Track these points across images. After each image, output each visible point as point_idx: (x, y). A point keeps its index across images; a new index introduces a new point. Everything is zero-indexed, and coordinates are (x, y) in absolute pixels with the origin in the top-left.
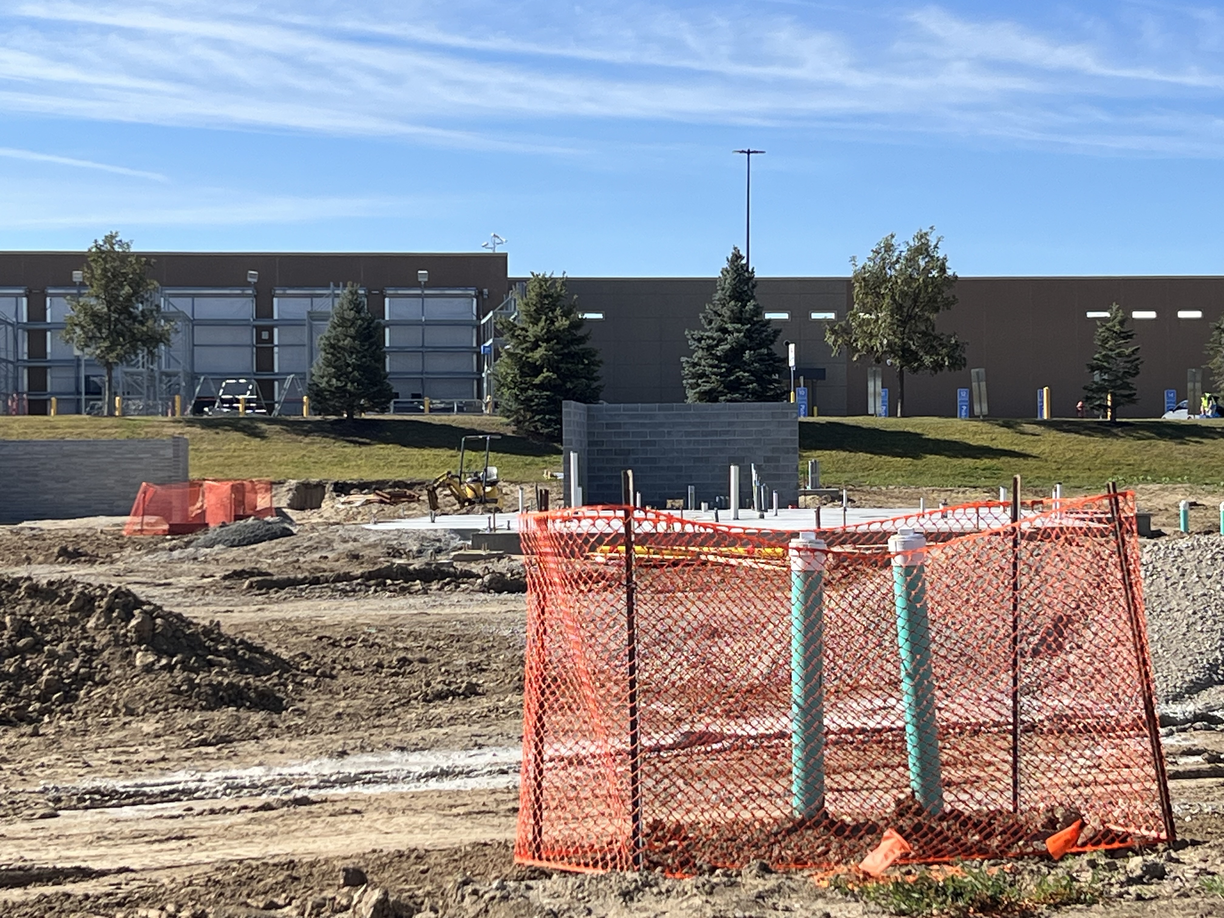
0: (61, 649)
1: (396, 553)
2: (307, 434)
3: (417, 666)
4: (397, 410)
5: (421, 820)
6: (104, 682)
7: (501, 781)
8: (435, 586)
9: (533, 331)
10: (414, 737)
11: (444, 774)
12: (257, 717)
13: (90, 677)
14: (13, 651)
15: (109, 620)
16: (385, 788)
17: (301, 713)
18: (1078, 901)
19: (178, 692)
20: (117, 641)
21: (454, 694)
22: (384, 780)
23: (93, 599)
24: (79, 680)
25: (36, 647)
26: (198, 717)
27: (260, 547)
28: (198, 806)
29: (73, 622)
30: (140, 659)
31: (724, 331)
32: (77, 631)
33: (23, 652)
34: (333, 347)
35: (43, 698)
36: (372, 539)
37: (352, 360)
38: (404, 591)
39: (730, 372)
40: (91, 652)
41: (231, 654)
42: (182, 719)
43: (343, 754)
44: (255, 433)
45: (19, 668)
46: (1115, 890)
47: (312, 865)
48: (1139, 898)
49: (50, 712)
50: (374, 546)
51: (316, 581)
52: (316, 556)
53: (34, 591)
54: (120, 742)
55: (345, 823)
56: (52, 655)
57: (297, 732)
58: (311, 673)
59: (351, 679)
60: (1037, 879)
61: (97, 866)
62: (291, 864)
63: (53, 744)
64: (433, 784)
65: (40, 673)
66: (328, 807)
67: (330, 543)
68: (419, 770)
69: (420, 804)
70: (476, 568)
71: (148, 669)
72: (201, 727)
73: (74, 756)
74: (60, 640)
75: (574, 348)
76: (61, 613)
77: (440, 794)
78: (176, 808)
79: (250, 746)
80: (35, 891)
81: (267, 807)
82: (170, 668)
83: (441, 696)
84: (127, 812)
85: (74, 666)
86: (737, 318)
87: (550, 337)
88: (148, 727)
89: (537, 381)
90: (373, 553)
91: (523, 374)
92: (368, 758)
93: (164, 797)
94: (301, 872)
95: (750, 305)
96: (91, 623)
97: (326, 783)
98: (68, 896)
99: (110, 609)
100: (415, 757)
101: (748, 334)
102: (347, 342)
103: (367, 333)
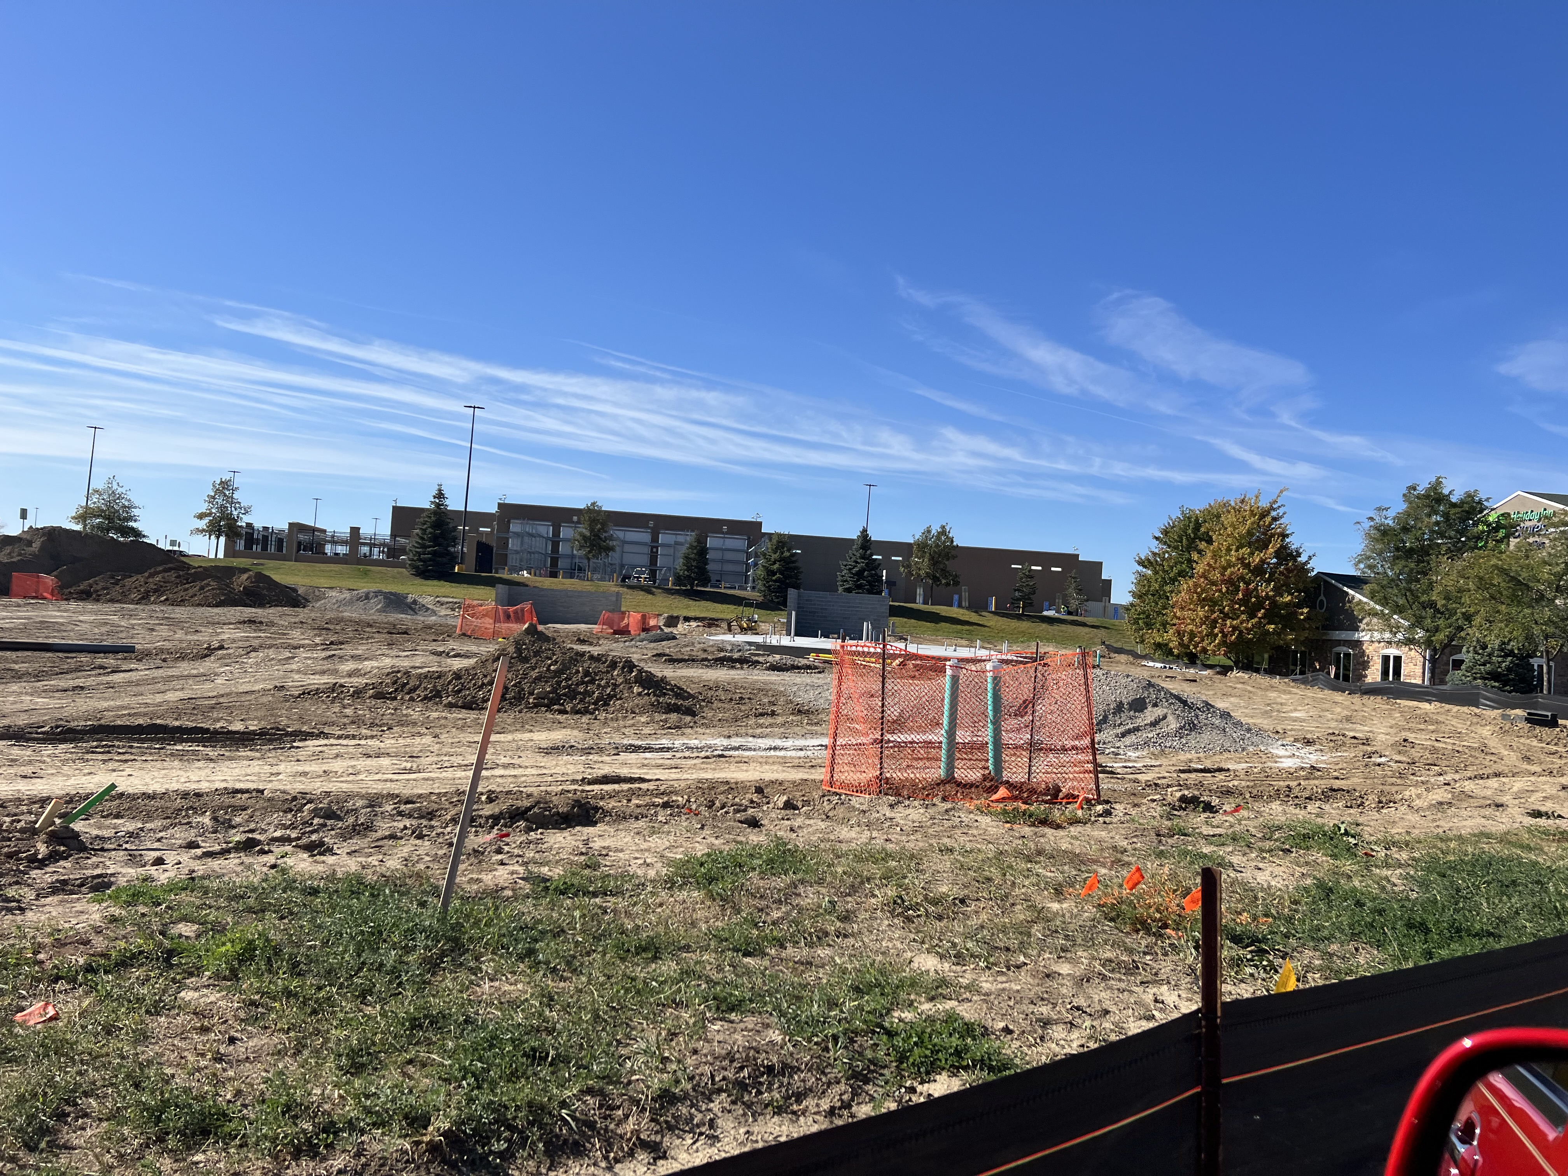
0: (603, 683)
1: (721, 650)
2: (672, 594)
3: (747, 701)
4: (711, 587)
5: (775, 767)
6: (621, 699)
7: (801, 754)
8: (745, 666)
9: (775, 556)
10: (759, 731)
11: (775, 748)
12: (688, 718)
13: (615, 696)
14: (583, 683)
15: (623, 672)
16: (752, 753)
17: (704, 718)
18: (1079, 822)
19: (653, 705)
20: (626, 681)
21: (768, 714)
22: (750, 749)
23: (616, 663)
24: (610, 697)
25: (592, 682)
26: (664, 717)
27: (664, 643)
28: (678, 755)
29: (608, 672)
30: (635, 690)
31: (857, 562)
32: (609, 675)
33: (587, 683)
34: (687, 558)
35: (595, 703)
36: (711, 643)
37: (694, 564)
38: (733, 667)
39: (858, 580)
40: (615, 685)
41: (672, 690)
42: (657, 717)
43: (729, 737)
44: (649, 592)
45: (585, 690)
46: (1093, 819)
47: (736, 783)
48: (1105, 823)
49: (599, 710)
50: (712, 646)
51: (693, 660)
52: (688, 649)
53: (591, 657)
54: (633, 725)
55: (744, 767)
56: (599, 685)
57: (707, 726)
58: (703, 700)
59: (720, 705)
60: (1061, 812)
61: (647, 777)
62: (727, 783)
63: (605, 723)
64: (772, 753)
65: (594, 693)
66: (732, 759)
67: (693, 644)
68: (763, 746)
69: (771, 761)
70: (761, 659)
71: (639, 694)
72: (666, 721)
73: (618, 729)
74: (602, 679)
75: (792, 565)
76: (603, 668)
77: (778, 757)
78: (668, 755)
79: (689, 731)
80: (626, 786)
81: (707, 757)
82: (648, 694)
83: (762, 715)
84: (648, 755)
85: (609, 690)
86: (862, 557)
87: (781, 560)
88: (643, 719)
89: (774, 578)
90: (713, 649)
91: (768, 575)
92: (739, 739)
93: (661, 750)
94: (733, 786)
95: (868, 552)
96: (615, 673)
97: (726, 749)
98: (640, 789)
99: (623, 668)
100: (760, 740)
101: (867, 564)
102: (693, 556)
103: (701, 551)
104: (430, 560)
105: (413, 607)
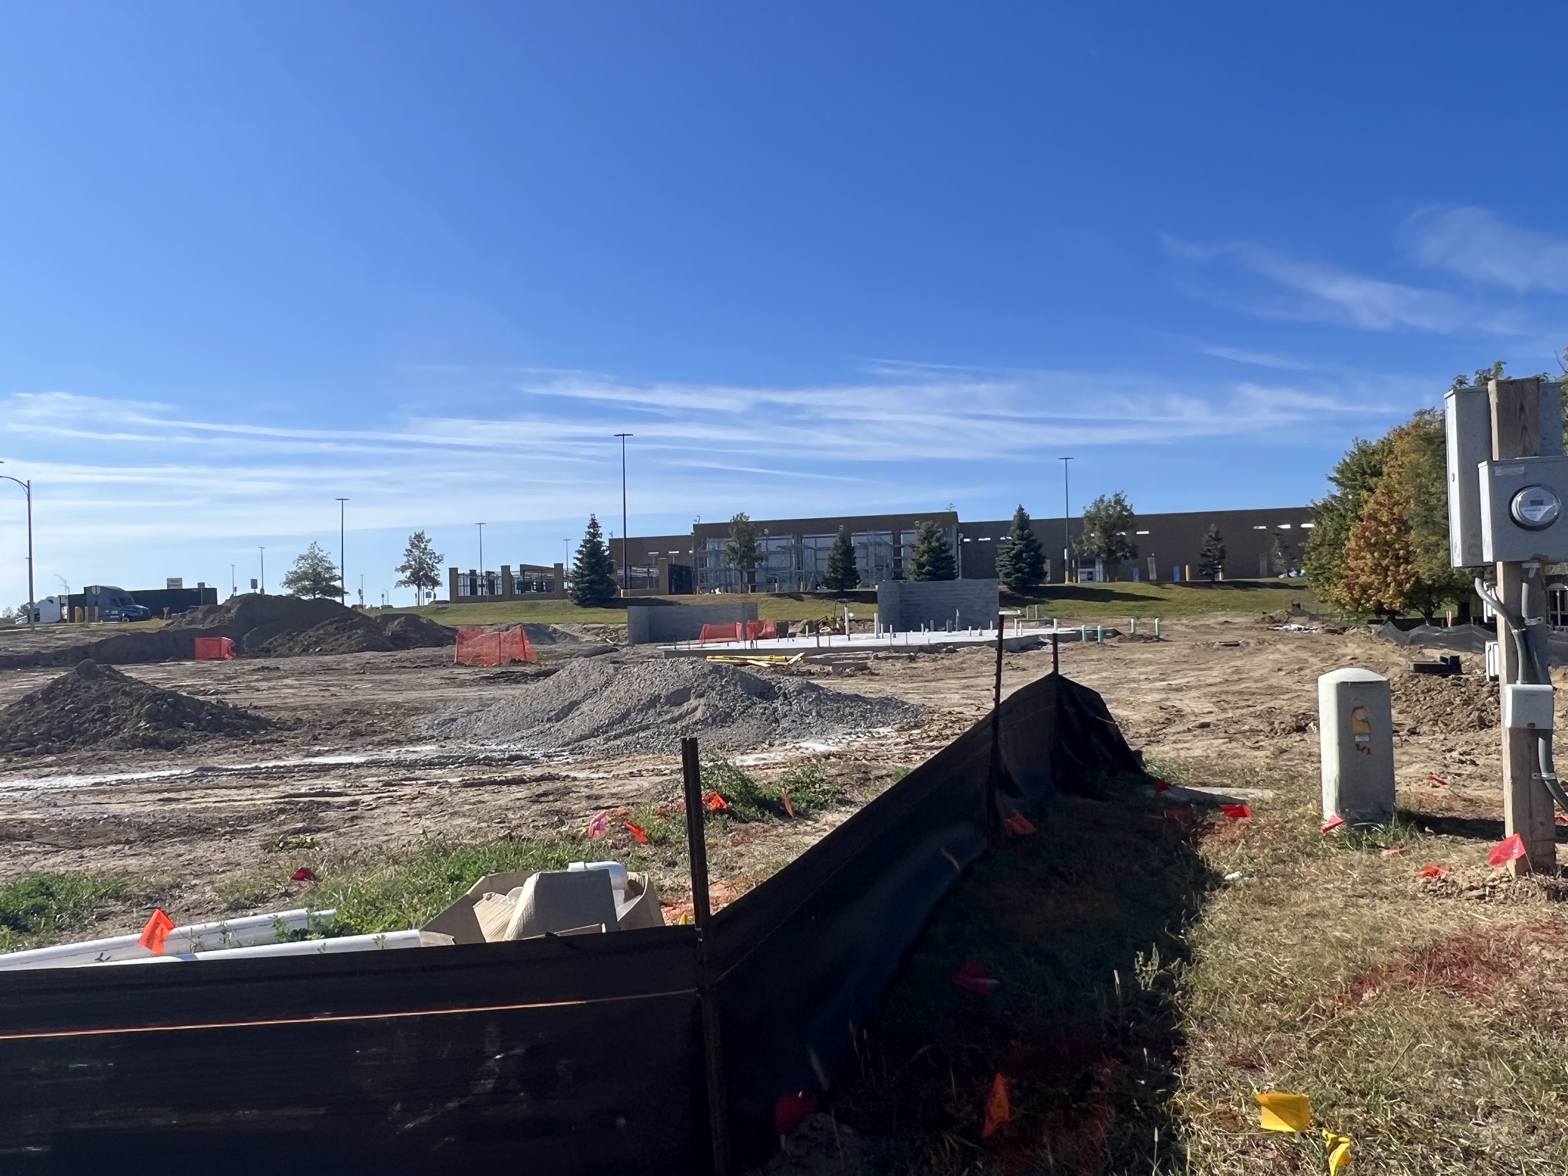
2: (822, 598)
4: (863, 587)
9: (923, 547)
31: (1015, 545)
34: (833, 559)
37: (840, 565)
39: (1016, 564)
44: (799, 599)
75: (943, 555)
86: (1021, 538)
87: (930, 550)
89: (924, 571)
91: (919, 568)
95: (1026, 531)
101: (1026, 546)
102: (838, 557)
103: (847, 552)
104: (587, 588)
105: (552, 636)
